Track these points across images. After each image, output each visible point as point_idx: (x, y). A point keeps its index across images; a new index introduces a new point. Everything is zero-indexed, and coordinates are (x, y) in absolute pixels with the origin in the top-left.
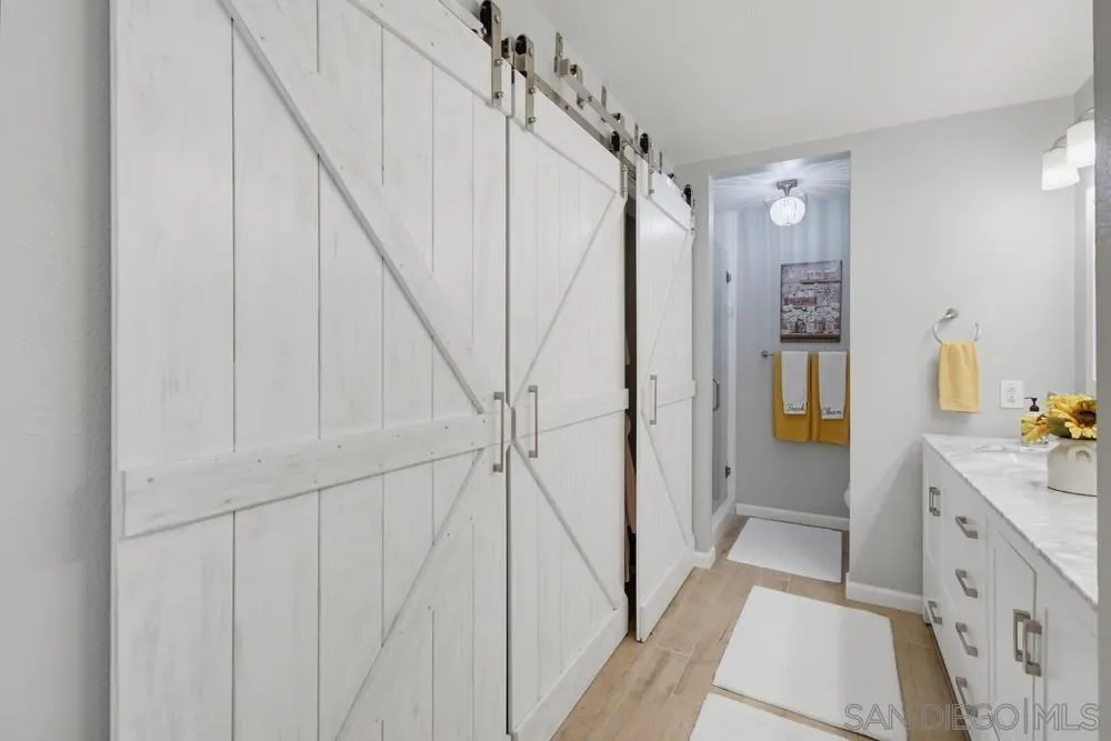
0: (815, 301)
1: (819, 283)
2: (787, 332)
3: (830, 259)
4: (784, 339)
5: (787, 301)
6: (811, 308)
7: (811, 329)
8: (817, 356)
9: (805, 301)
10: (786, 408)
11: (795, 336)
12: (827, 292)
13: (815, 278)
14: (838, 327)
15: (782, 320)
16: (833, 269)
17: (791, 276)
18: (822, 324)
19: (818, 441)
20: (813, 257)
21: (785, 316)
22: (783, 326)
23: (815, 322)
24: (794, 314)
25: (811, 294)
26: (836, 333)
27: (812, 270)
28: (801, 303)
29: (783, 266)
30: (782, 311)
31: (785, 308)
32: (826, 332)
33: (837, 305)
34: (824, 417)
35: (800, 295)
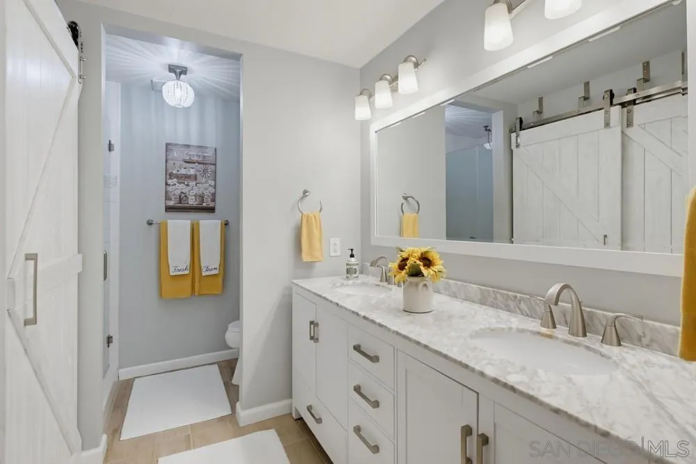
0: (195, 178)
1: (199, 163)
2: (171, 203)
3: (208, 146)
4: (169, 209)
5: (171, 176)
6: (192, 183)
7: (192, 202)
8: (198, 224)
9: (188, 177)
10: (172, 269)
11: (178, 207)
12: (205, 171)
13: (195, 158)
14: (213, 200)
15: (166, 192)
16: (210, 153)
17: (175, 154)
18: (202, 197)
19: (200, 295)
20: (194, 142)
21: (170, 189)
22: (167, 198)
23: (195, 196)
24: (177, 188)
25: (192, 172)
26: (211, 205)
27: (193, 152)
28: (183, 178)
29: (167, 145)
30: (166, 184)
31: (170, 182)
32: (204, 204)
33: (213, 183)
34: (204, 274)
35: (183, 171)
